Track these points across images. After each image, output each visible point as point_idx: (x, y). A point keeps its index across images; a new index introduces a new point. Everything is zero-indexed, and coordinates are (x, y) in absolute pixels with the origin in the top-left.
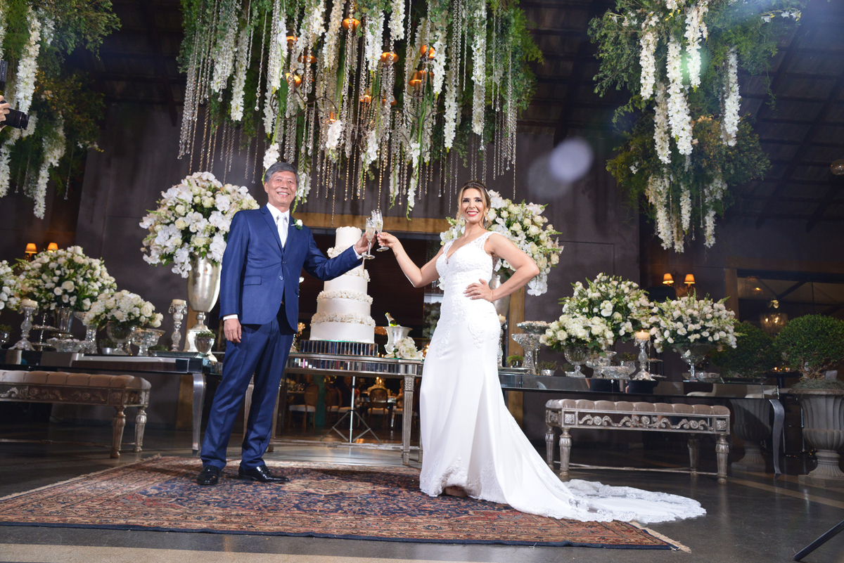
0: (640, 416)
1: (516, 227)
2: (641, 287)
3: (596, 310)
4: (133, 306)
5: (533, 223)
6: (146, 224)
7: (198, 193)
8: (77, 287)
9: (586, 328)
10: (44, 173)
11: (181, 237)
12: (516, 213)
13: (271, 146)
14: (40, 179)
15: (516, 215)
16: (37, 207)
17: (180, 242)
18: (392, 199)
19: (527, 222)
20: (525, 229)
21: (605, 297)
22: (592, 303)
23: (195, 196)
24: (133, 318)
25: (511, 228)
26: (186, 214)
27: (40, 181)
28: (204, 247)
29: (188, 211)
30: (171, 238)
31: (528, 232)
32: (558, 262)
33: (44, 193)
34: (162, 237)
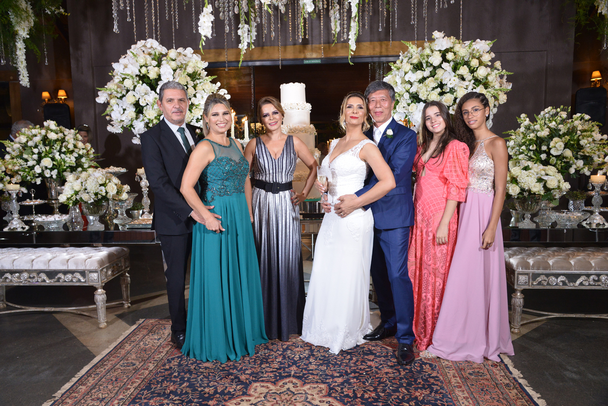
0: (598, 275)
1: (464, 70)
2: (592, 119)
3: (544, 148)
4: (98, 186)
5: (481, 63)
6: (101, 99)
7: (144, 63)
8: (54, 163)
9: (540, 180)
10: (20, 45)
11: (134, 109)
12: (463, 55)
13: (204, 9)
14: (18, 50)
15: (463, 57)
16: (21, 77)
17: (134, 115)
18: (334, 35)
19: (474, 63)
20: (472, 71)
21: (554, 133)
22: (540, 141)
23: (141, 67)
24: (100, 197)
25: (458, 72)
26: (135, 87)
27: (18, 53)
28: (156, 118)
29: (136, 84)
30: (125, 112)
31: (475, 74)
32: (505, 101)
33: (25, 63)
34: (117, 112)
